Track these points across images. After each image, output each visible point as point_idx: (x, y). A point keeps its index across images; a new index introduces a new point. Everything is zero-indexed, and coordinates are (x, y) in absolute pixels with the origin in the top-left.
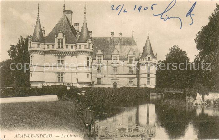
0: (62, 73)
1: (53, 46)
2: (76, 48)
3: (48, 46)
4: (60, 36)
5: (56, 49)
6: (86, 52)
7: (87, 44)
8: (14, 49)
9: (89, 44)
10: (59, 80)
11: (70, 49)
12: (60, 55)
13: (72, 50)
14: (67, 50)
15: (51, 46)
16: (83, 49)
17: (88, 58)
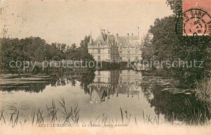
0: (100, 56)
1: (96, 46)
4: (99, 42)
7: (109, 45)
8: (83, 43)
10: (99, 59)
12: (99, 49)
13: (103, 47)
16: (107, 47)
17: (109, 50)
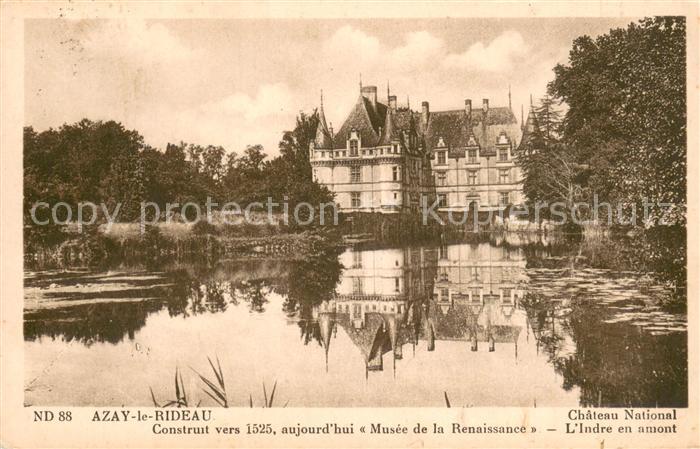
0: (359, 194)
1: (344, 153)
2: (377, 154)
3: (337, 153)
4: (354, 136)
5: (348, 156)
6: (391, 159)
7: (393, 147)
8: (291, 140)
9: (396, 147)
10: (354, 204)
11: (367, 156)
12: (355, 166)
13: (371, 157)
14: (364, 157)
15: (341, 154)
16: (385, 155)
17: (395, 169)
